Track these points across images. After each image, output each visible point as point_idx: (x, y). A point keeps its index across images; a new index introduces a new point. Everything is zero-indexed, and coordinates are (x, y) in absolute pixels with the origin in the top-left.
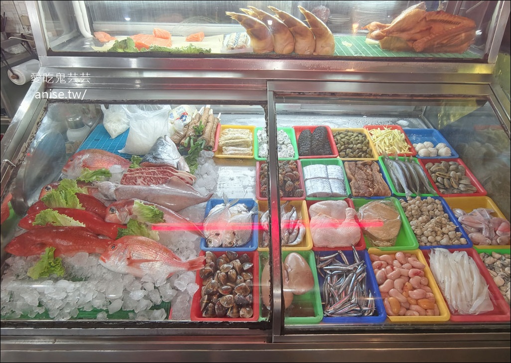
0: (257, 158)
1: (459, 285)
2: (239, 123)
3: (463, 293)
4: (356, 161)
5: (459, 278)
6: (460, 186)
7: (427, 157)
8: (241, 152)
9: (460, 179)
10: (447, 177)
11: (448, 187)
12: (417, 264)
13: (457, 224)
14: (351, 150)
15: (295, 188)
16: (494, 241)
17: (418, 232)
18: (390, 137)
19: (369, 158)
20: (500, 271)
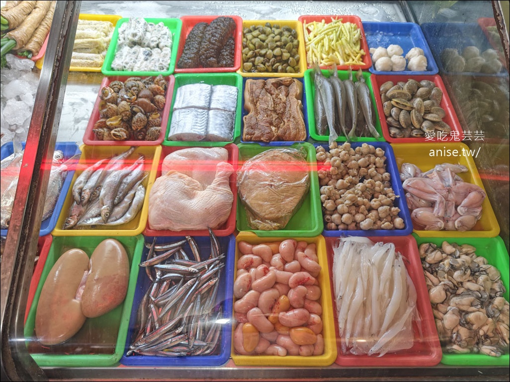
0: (105, 72)
1: (364, 304)
2: (102, 10)
3: (367, 320)
4: (266, 78)
5: (367, 292)
6: (424, 124)
7: (387, 71)
8: (83, 61)
9: (428, 112)
10: (408, 108)
11: (404, 126)
12: (309, 263)
13: (398, 190)
14: (262, 59)
15: (148, 125)
16: (450, 224)
17: (329, 204)
18: (333, 36)
19: (291, 72)
20: (444, 278)
